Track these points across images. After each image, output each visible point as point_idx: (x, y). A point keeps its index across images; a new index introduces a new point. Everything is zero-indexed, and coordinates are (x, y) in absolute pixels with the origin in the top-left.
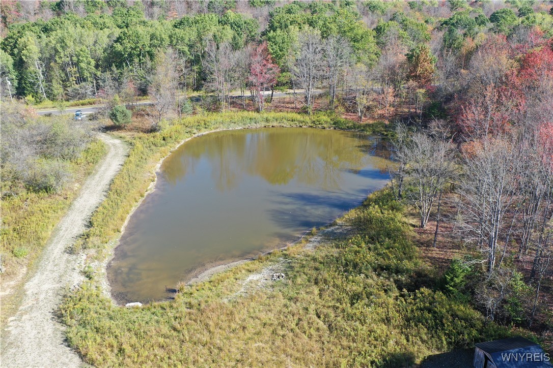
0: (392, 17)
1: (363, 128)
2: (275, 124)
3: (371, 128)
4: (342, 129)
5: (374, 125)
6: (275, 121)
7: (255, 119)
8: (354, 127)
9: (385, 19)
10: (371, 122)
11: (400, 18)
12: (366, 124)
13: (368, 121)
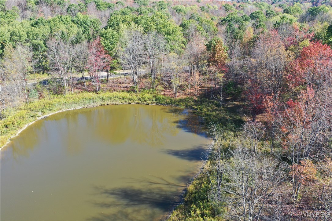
0: (191, 16)
1: (178, 103)
2: (109, 102)
3: (184, 103)
4: (162, 104)
5: (186, 100)
6: (109, 99)
7: (93, 99)
8: (171, 102)
9: (187, 18)
10: (184, 97)
11: (196, 17)
12: (180, 100)
13: (182, 96)
